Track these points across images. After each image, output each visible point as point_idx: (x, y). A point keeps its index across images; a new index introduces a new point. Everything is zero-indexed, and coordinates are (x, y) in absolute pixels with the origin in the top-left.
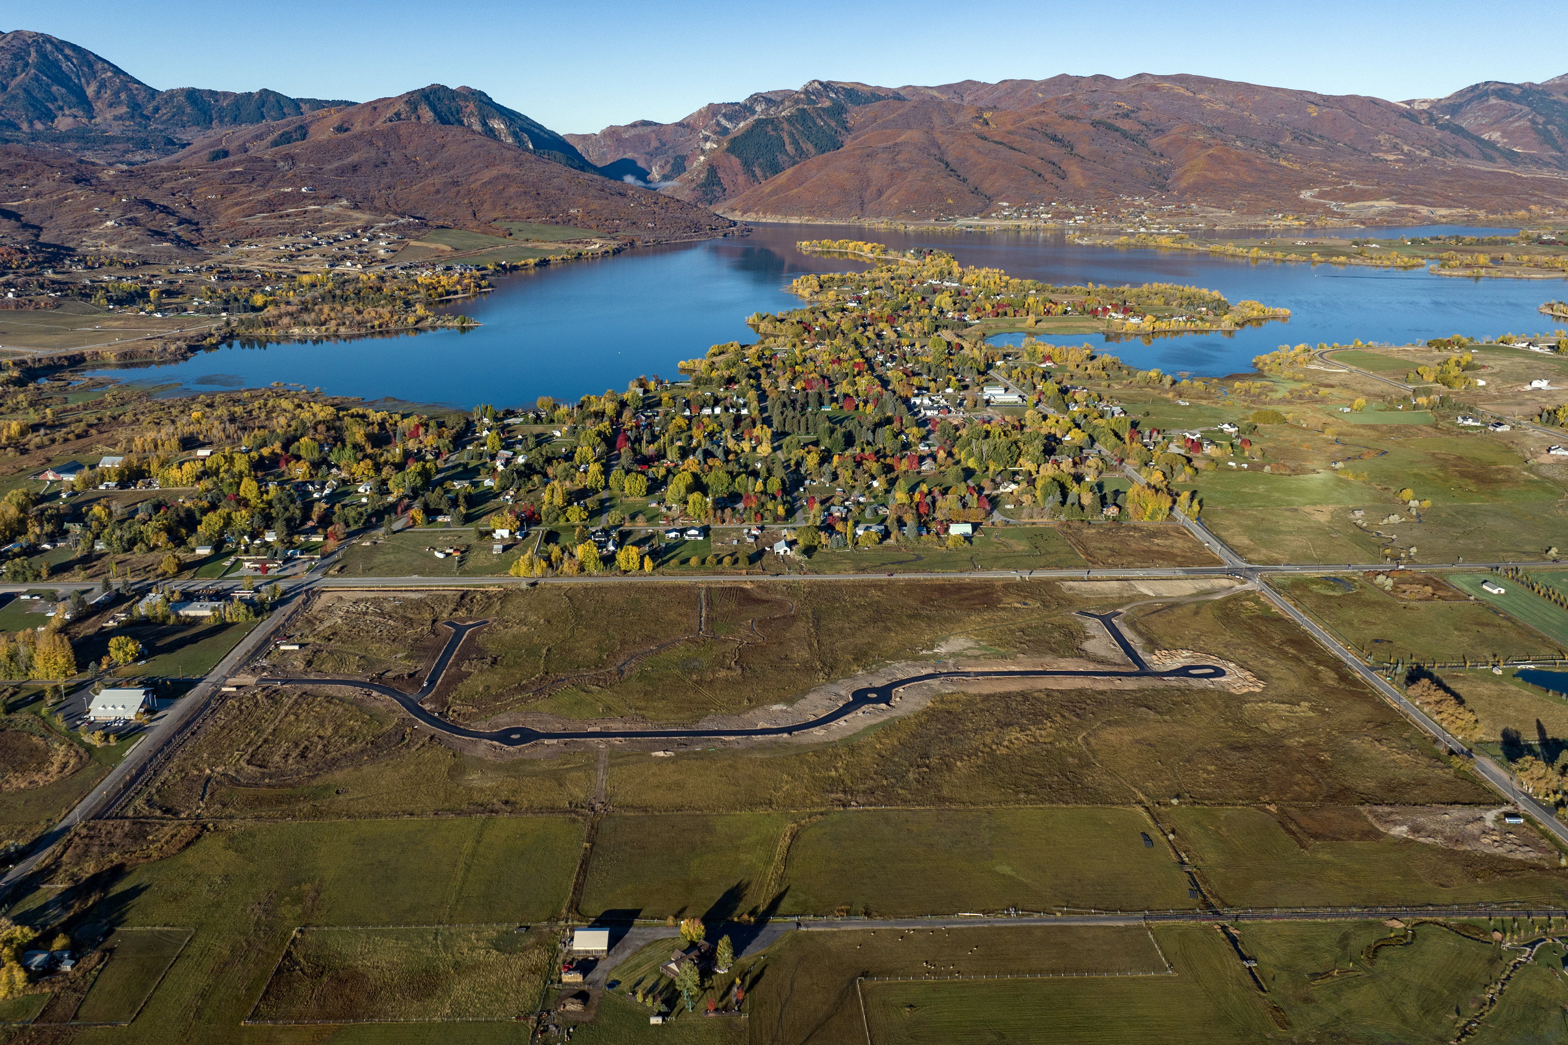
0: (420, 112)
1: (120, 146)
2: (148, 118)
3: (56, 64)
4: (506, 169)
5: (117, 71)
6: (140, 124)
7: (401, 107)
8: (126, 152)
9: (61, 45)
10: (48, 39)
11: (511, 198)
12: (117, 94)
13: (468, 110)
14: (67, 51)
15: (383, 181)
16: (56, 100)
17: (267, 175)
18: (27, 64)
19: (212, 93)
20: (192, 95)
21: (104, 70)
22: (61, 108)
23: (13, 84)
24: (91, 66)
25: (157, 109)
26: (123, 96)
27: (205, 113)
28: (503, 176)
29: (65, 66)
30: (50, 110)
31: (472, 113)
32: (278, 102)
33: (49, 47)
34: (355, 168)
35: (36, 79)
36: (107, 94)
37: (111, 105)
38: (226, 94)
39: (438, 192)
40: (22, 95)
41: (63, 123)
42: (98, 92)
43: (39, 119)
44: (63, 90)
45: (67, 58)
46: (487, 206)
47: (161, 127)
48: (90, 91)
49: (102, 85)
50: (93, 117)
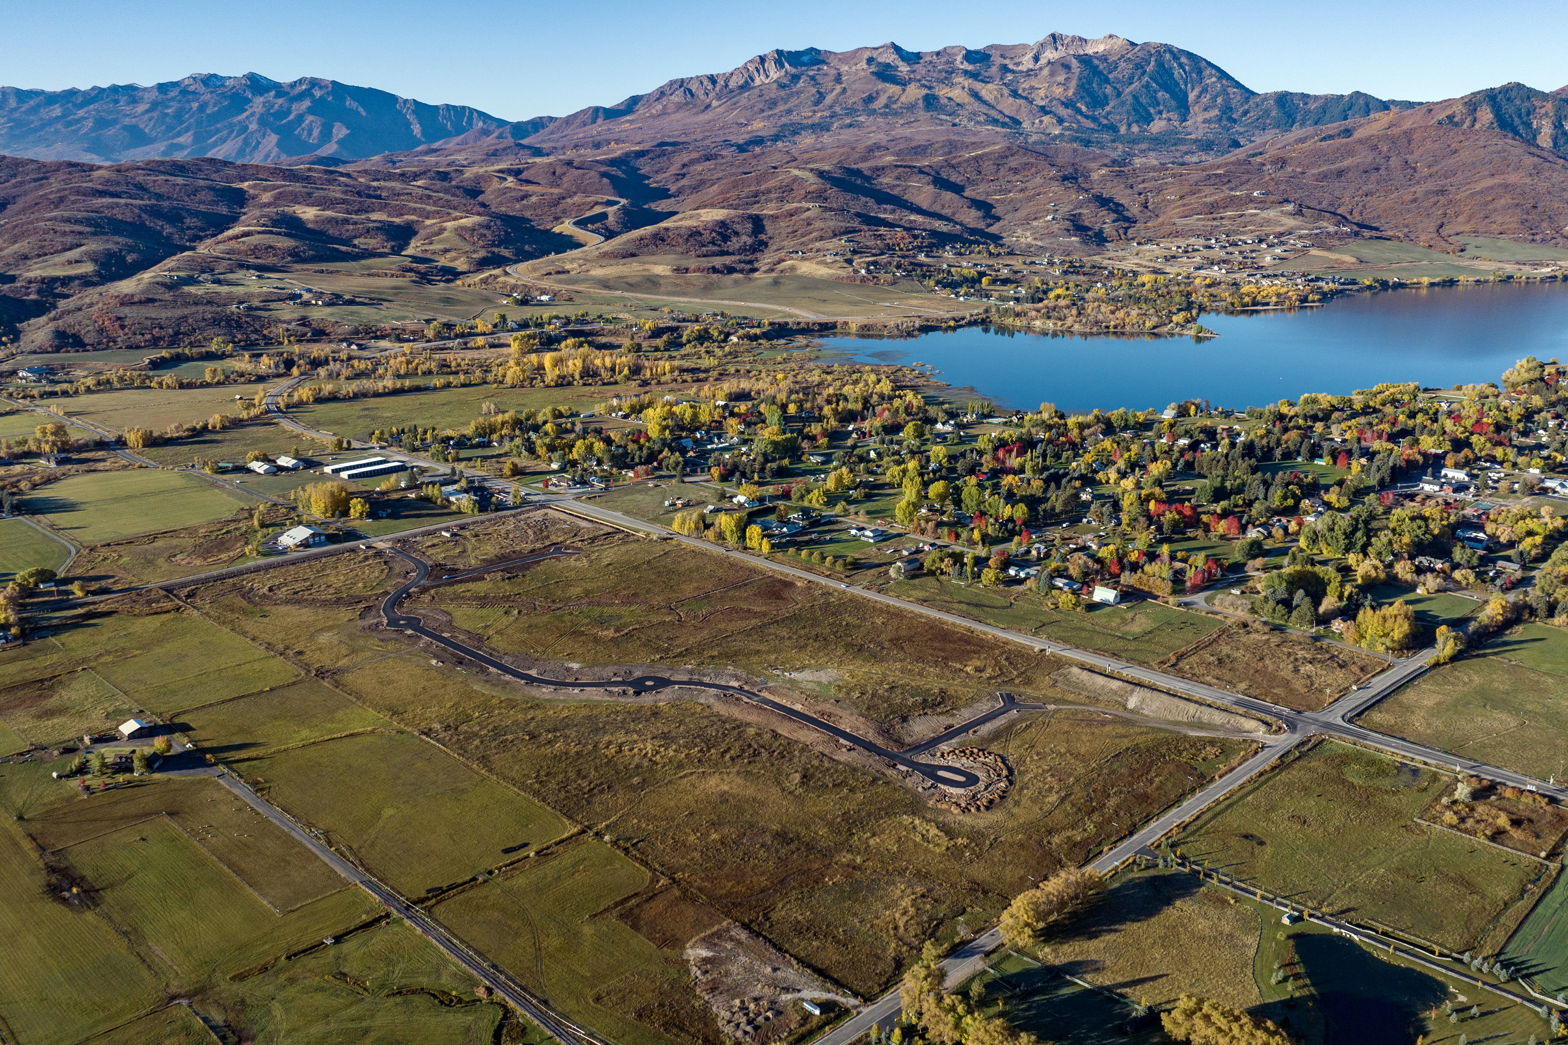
0: (1479, 114)
1: (1184, 148)
2: (1235, 121)
3: (1169, 72)
4: (1513, 178)
5: (1223, 75)
6: (1224, 128)
7: (1458, 109)
8: (1186, 153)
9: (1176, 54)
10: (1169, 49)
11: (1495, 210)
12: (1214, 98)
13: (1543, 111)
14: (1183, 60)
15: (1365, 188)
16: (1158, 104)
17: (1245, 178)
18: (1144, 73)
19: (1305, 96)
20: (1283, 99)
21: (1211, 76)
22: (1160, 112)
23: (1127, 91)
24: (1200, 72)
25: (1246, 113)
26: (1219, 100)
27: (1289, 116)
28: (1500, 185)
29: (1177, 73)
30: (1150, 115)
31: (1546, 114)
32: (1367, 105)
33: (1168, 56)
34: (1340, 173)
35: (1147, 86)
36: (1205, 100)
37: (1205, 110)
38: (1316, 97)
39: (1415, 200)
40: (1130, 100)
41: (1157, 126)
42: (1199, 97)
43: (1137, 122)
44: (1167, 96)
45: (1181, 66)
46: (1461, 219)
47: (1242, 130)
48: (1192, 96)
49: (1204, 90)
50: (1185, 120)
